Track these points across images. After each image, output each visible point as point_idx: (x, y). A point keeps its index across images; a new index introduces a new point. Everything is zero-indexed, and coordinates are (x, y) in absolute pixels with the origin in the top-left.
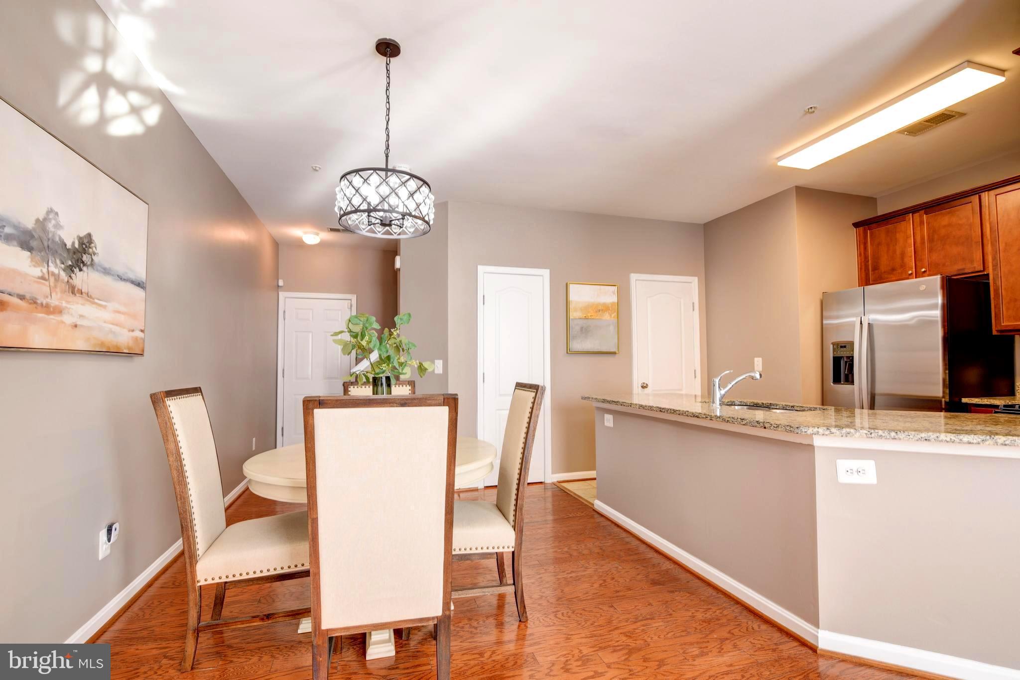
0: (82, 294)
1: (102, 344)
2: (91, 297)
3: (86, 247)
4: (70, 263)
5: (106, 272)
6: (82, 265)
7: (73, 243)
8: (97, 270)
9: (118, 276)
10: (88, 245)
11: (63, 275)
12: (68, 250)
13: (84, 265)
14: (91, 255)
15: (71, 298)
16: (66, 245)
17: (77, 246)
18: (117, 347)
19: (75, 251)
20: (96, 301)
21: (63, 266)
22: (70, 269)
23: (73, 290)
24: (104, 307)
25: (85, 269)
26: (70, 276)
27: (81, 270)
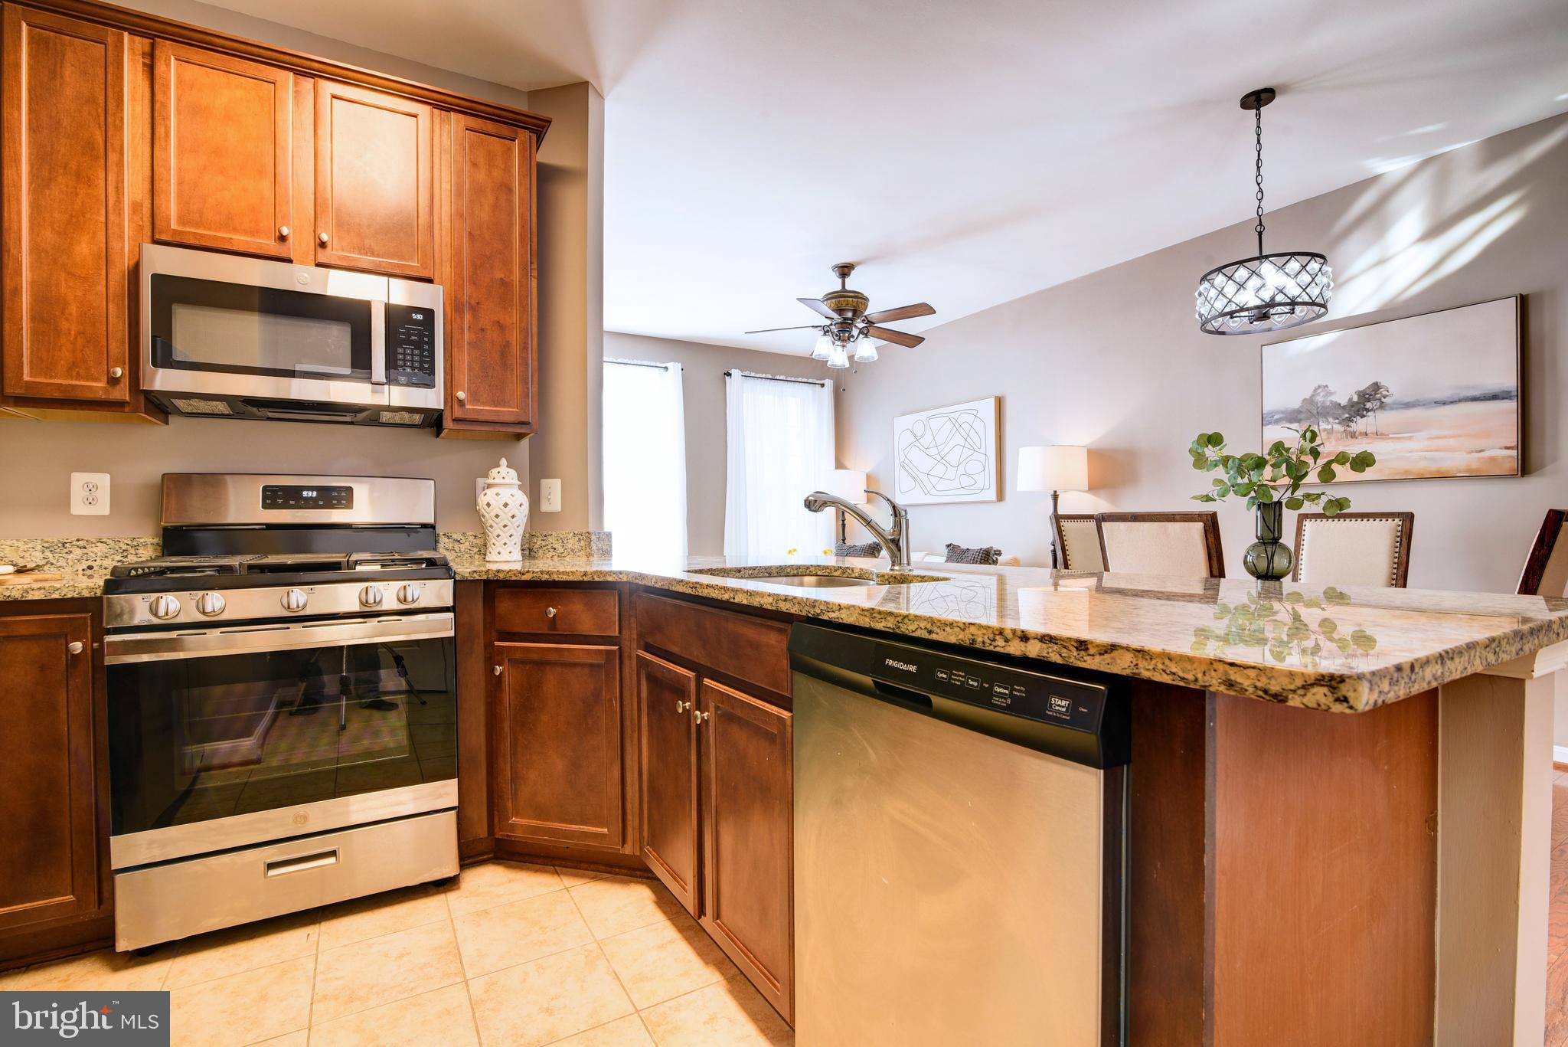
0: (1367, 435)
1: (1406, 472)
2: (1382, 434)
3: (1371, 395)
4: (1347, 416)
5: (1408, 405)
6: (1365, 412)
7: (1350, 400)
8: (1392, 409)
9: (1435, 403)
10: (1373, 393)
11: (1338, 428)
12: (1344, 407)
13: (1368, 410)
14: (1380, 399)
15: (1355, 441)
16: (1340, 404)
17: (1355, 399)
18: (1438, 472)
19: (1352, 404)
20: (1390, 436)
21: (1337, 421)
22: (1350, 420)
23: (1353, 435)
24: (1410, 438)
25: (1369, 414)
26: (1348, 426)
27: (1363, 416)
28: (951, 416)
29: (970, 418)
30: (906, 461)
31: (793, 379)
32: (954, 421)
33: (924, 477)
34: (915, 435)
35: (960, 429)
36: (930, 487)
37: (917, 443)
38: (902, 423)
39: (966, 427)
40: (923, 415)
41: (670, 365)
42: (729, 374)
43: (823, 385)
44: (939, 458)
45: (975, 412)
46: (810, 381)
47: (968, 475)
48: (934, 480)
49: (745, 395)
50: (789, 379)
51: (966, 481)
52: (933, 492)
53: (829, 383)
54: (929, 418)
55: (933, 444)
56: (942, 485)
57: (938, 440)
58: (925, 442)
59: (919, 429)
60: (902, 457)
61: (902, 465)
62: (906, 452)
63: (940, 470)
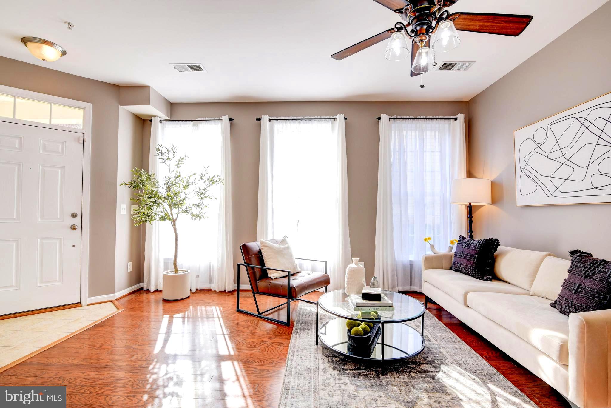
28: (578, 115)
29: (606, 113)
30: (527, 167)
31: (431, 117)
32: (583, 120)
33: (546, 181)
34: (535, 142)
35: (591, 127)
36: (552, 189)
37: (538, 150)
38: (522, 135)
39: (602, 124)
40: (545, 123)
41: (337, 116)
42: (379, 118)
43: (456, 119)
44: (563, 160)
46: (446, 117)
47: (602, 174)
48: (558, 183)
49: (393, 133)
50: (428, 117)
51: (599, 181)
52: (557, 193)
53: (461, 117)
54: (552, 124)
55: (557, 147)
56: (568, 186)
57: (562, 144)
58: (547, 147)
59: (540, 137)
60: (523, 164)
61: (523, 171)
62: (526, 159)
63: (565, 172)
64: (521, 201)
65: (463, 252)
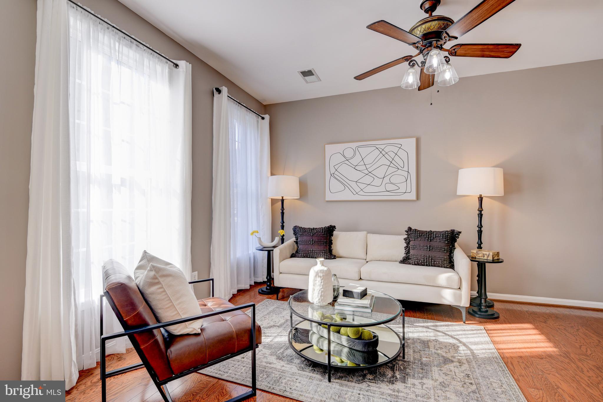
28: (377, 146)
29: (396, 150)
30: (337, 173)
32: (381, 150)
33: (353, 185)
34: (344, 157)
35: (386, 155)
36: (358, 190)
37: (347, 162)
38: (330, 149)
39: (393, 155)
40: (354, 145)
43: (263, 118)
44: (367, 172)
45: (400, 146)
47: (392, 183)
48: (362, 186)
51: (390, 187)
52: (361, 193)
53: (266, 118)
54: (359, 147)
55: (362, 163)
56: (369, 189)
57: (366, 161)
58: (354, 161)
59: (349, 153)
60: (333, 171)
61: (332, 175)
62: (336, 167)
63: (368, 179)
64: (329, 197)
65: (313, 240)
